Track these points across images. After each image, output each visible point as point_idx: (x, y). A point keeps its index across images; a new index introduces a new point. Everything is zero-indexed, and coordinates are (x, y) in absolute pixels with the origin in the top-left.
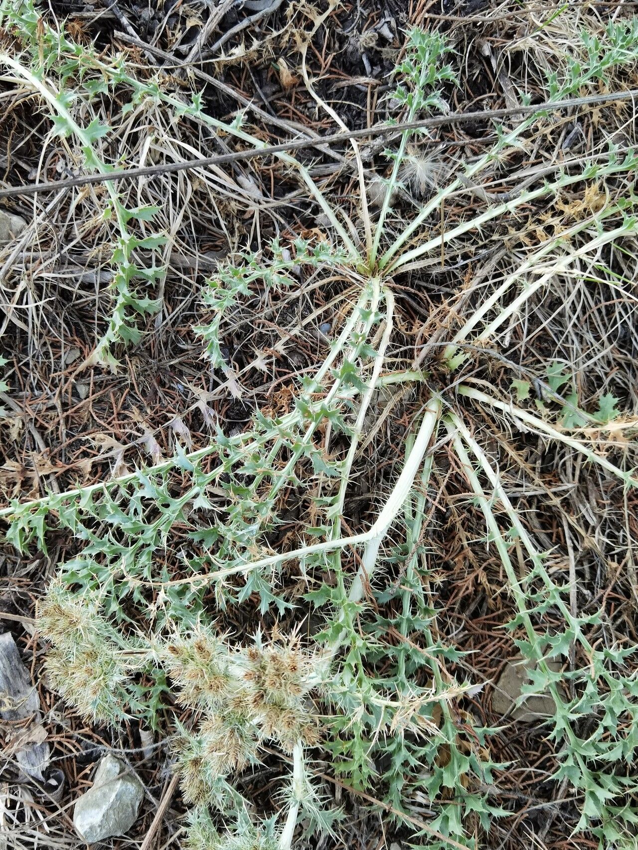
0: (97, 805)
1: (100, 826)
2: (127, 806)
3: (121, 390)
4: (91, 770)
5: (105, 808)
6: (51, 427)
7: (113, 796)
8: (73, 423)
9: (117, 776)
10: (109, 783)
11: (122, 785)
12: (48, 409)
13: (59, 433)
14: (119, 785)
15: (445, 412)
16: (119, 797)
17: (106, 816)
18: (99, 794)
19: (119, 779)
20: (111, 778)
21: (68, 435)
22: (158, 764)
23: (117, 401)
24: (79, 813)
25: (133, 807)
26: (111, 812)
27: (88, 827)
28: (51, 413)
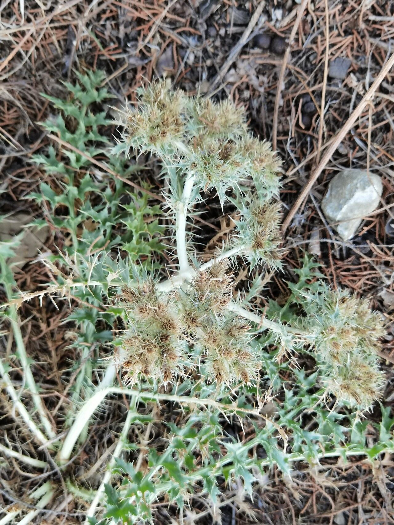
0: (358, 205)
1: (357, 188)
2: (335, 197)
3: (307, 513)
4: (363, 229)
5: (352, 202)
6: (370, 496)
7: (345, 208)
8: (352, 493)
9: (341, 224)
10: (346, 219)
11: (336, 216)
12: (371, 511)
13: (363, 488)
14: (339, 217)
15: (54, 454)
16: (340, 207)
17: (352, 196)
18: (356, 212)
19: (339, 221)
20: (345, 223)
21: (357, 486)
22: (308, 223)
23: (312, 506)
24: (373, 201)
25: (331, 195)
26: (347, 197)
27: (366, 190)
28: (368, 507)
